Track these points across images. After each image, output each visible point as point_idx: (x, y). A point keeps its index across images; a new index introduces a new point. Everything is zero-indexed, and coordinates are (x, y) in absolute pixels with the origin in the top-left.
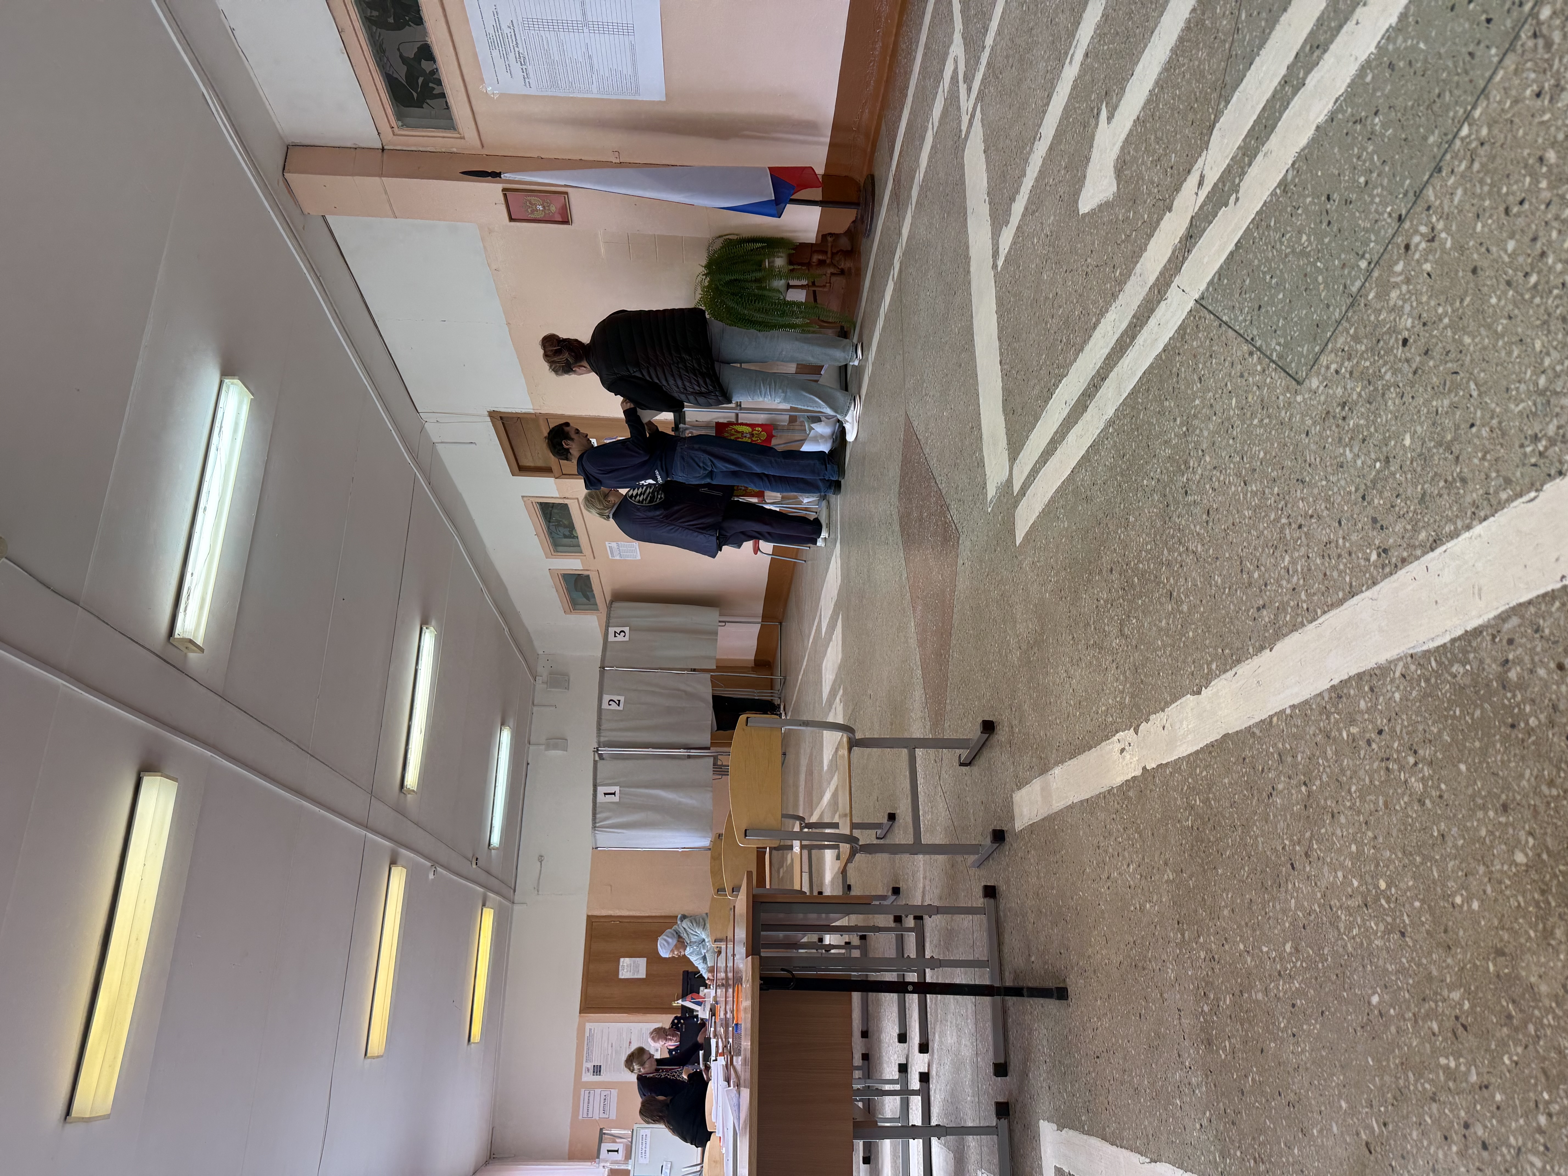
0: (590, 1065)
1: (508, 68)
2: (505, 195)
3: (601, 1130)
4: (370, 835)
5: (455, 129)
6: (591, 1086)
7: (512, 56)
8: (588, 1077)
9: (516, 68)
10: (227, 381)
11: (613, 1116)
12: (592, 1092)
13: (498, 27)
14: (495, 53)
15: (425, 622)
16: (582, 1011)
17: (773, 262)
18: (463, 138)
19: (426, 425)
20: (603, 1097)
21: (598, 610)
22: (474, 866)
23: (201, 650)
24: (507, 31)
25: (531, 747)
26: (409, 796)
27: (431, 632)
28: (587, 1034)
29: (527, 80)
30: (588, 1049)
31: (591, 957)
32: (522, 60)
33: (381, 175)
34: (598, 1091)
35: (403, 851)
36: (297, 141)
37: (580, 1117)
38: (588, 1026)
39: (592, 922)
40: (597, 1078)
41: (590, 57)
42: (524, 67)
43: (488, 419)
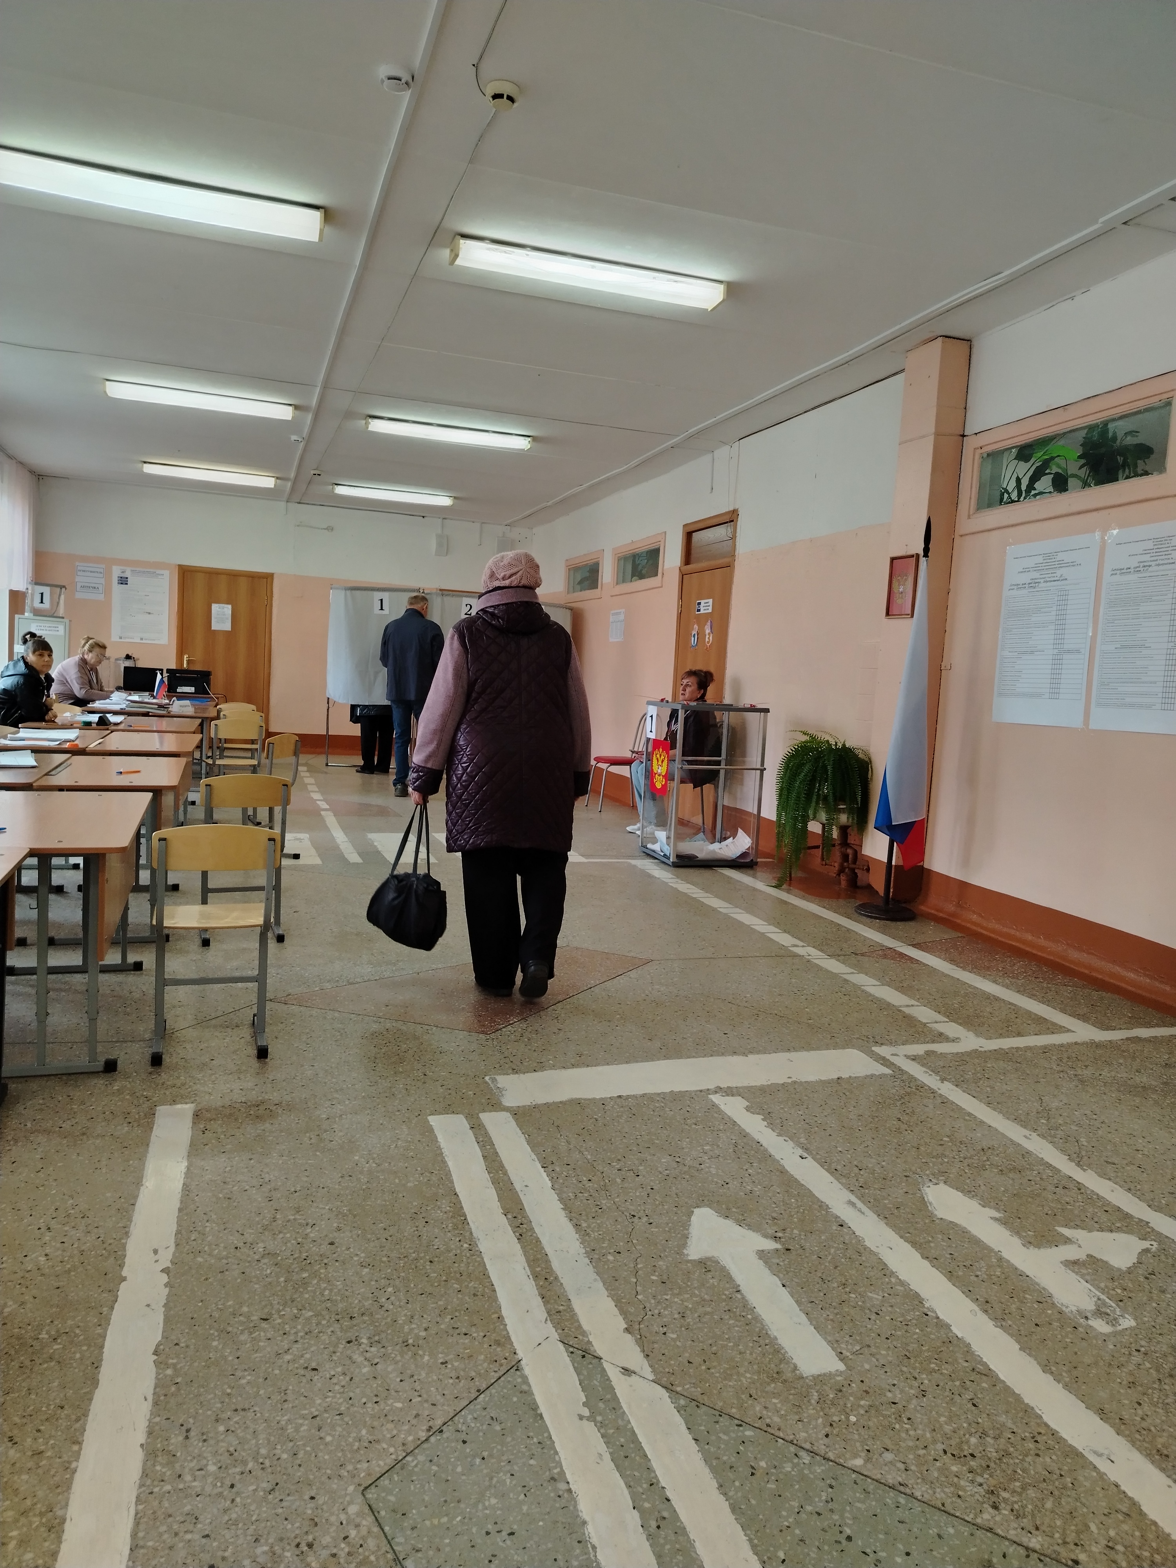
0: (127, 574)
1: (1026, 570)
2: (912, 556)
3: (64, 587)
4: (318, 390)
5: (978, 509)
6: (108, 574)
7: (1036, 575)
8: (116, 572)
9: (1025, 578)
10: (721, 288)
11: (79, 595)
12: (101, 575)
13: (1062, 564)
14: (1040, 559)
15: (534, 439)
16: (181, 567)
17: (844, 812)
18: (969, 517)
19: (728, 447)
20: (96, 586)
21: (568, 593)
22: (313, 472)
23: (452, 262)
24: (1059, 572)
25: (440, 520)
26: (364, 422)
27: (527, 446)
28: (158, 572)
29: (1015, 587)
30: (144, 572)
31: (233, 576)
32: (1033, 584)
33: (937, 434)
34: (103, 581)
35: (309, 417)
36: (974, 350)
37: (77, 564)
38: (166, 573)
39: (267, 578)
40: (115, 580)
41: (1032, 652)
42: (1027, 586)
43: (731, 509)
